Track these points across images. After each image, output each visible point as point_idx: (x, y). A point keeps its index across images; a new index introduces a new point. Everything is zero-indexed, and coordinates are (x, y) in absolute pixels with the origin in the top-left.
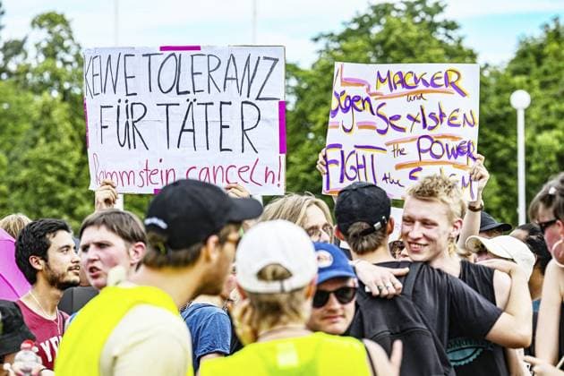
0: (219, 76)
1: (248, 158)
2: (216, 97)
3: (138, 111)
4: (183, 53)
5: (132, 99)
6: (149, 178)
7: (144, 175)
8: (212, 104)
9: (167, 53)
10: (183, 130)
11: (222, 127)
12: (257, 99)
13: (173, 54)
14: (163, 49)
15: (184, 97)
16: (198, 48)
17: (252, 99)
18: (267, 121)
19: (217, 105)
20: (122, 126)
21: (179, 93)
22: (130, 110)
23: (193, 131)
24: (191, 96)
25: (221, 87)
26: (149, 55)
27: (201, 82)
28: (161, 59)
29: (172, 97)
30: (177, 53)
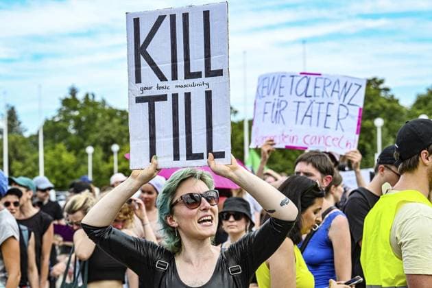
0: (329, 90)
1: (339, 134)
2: (326, 100)
3: (283, 104)
4: (312, 76)
5: (281, 99)
6: (283, 139)
7: (281, 137)
8: (323, 103)
9: (304, 75)
10: (305, 116)
11: (327, 116)
12: (348, 104)
13: (306, 77)
14: (301, 74)
15: (308, 99)
16: (320, 75)
17: (345, 103)
18: (353, 117)
19: (326, 104)
20: (275, 112)
21: (306, 96)
22: (279, 105)
23: (310, 116)
24: (312, 98)
25: (330, 95)
26: (293, 76)
27: (319, 91)
28: (299, 78)
29: (303, 98)
30: (309, 76)
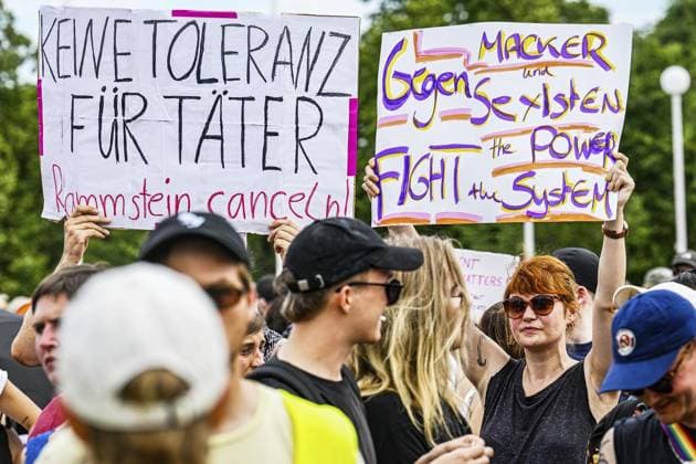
0: (264, 58)
1: (303, 182)
2: (258, 89)
3: (134, 105)
4: (209, 21)
5: (123, 87)
6: (147, 207)
7: (140, 202)
8: (252, 99)
9: (184, 20)
10: (204, 136)
11: (267, 134)
12: (319, 94)
13: (194, 23)
14: (176, 13)
15: (206, 89)
16: (233, 15)
17: (311, 94)
18: (333, 127)
19: (260, 102)
20: (107, 127)
21: (200, 81)
22: (120, 104)
23: (220, 138)
24: (220, 87)
25: (268, 75)
26: (155, 22)
27: (236, 66)
28: (173, 28)
29: (189, 86)
30: (201, 21)
